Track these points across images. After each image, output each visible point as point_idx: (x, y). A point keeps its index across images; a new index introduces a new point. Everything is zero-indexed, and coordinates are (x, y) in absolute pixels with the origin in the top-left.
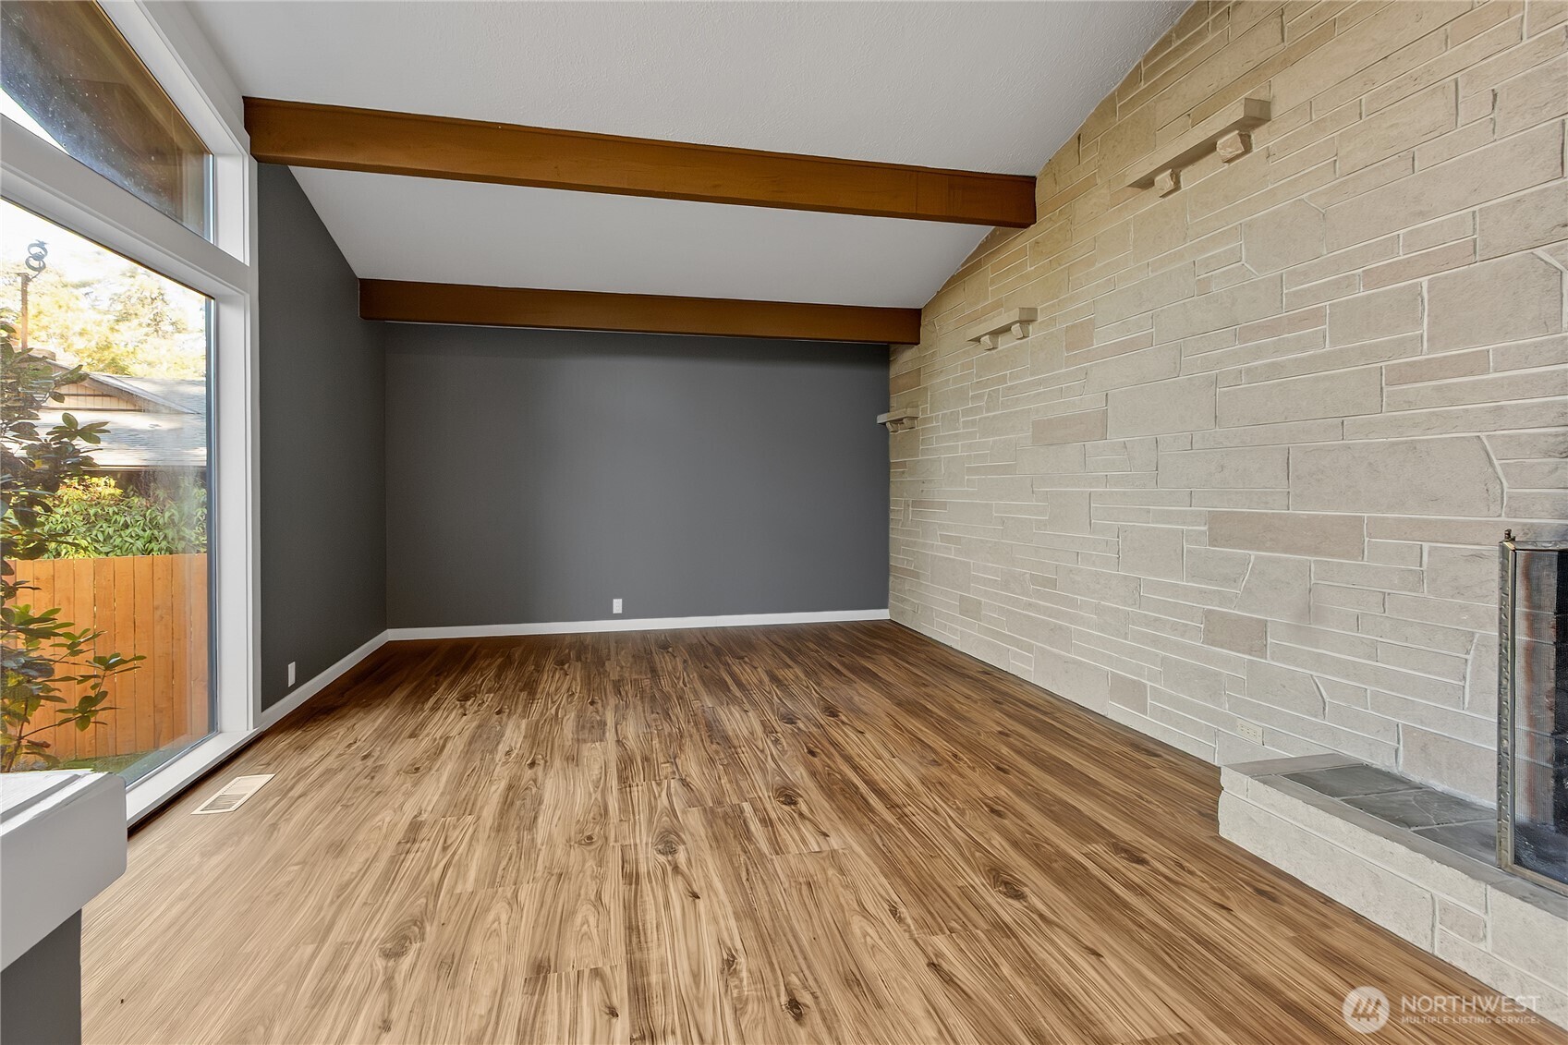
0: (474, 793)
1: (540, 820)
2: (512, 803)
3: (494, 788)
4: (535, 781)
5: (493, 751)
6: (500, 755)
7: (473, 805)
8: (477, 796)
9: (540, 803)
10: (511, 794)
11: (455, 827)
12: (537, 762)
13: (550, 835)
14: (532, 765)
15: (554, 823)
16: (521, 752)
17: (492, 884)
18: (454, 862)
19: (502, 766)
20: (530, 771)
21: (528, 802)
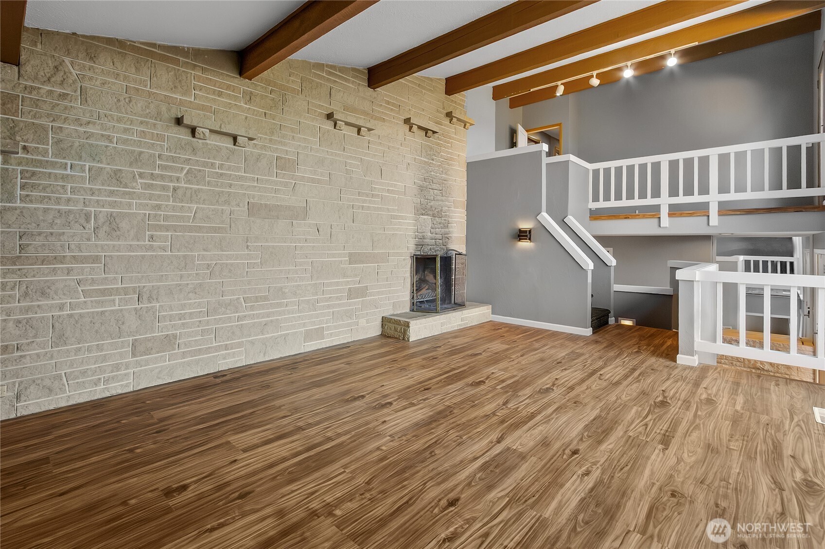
0: (626, 449)
1: (592, 418)
2: (603, 432)
3: (611, 447)
4: (581, 439)
5: (599, 483)
6: (596, 474)
7: (627, 441)
8: (624, 446)
9: (586, 426)
10: (602, 437)
11: (640, 433)
12: (570, 453)
13: (592, 410)
14: (575, 452)
15: (586, 414)
16: (576, 469)
17: (625, 405)
18: (641, 419)
19: (598, 462)
20: (580, 448)
21: (593, 429)
